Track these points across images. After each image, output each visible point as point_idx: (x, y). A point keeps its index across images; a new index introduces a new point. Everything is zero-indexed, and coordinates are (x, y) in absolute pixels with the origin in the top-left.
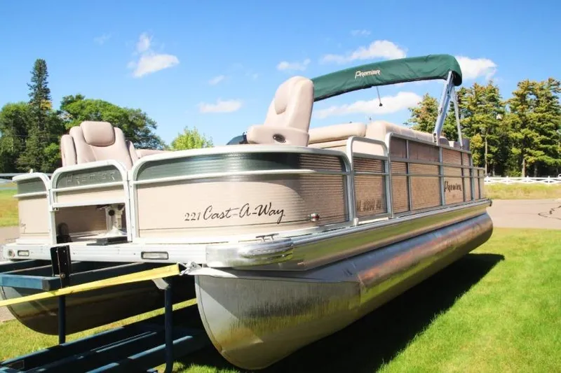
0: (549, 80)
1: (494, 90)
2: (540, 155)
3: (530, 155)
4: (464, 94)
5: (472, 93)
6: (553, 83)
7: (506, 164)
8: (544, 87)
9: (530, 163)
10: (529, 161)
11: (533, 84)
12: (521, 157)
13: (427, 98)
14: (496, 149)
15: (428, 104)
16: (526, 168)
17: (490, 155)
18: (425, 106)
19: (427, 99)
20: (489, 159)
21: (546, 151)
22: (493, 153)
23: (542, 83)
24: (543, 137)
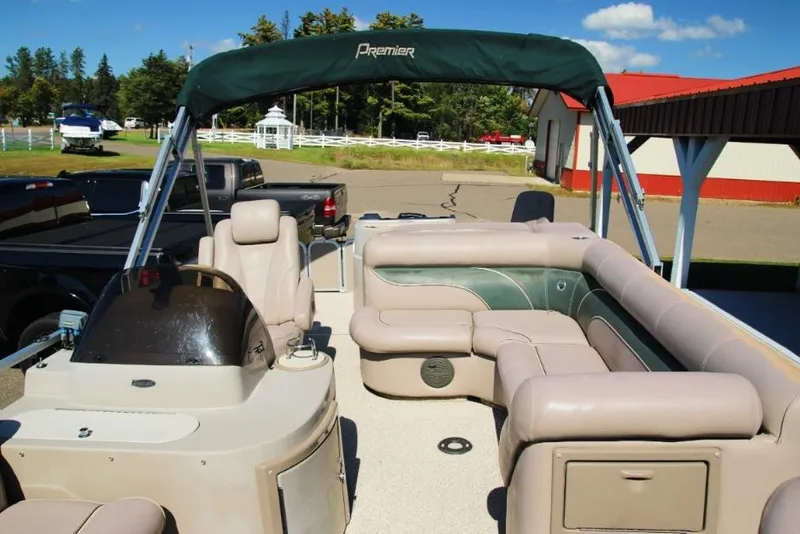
0: (413, 16)
1: (349, 20)
2: (399, 107)
3: (389, 106)
4: (311, 21)
5: (322, 21)
6: (416, 20)
7: (359, 117)
8: (406, 24)
9: (387, 116)
10: (386, 114)
11: (394, 18)
12: (377, 109)
13: (263, 21)
14: (349, 97)
15: (263, 30)
16: (383, 122)
17: (342, 104)
18: (261, 33)
19: (262, 24)
20: (340, 109)
21: (407, 103)
22: (345, 102)
23: (404, 18)
24: (403, 85)
